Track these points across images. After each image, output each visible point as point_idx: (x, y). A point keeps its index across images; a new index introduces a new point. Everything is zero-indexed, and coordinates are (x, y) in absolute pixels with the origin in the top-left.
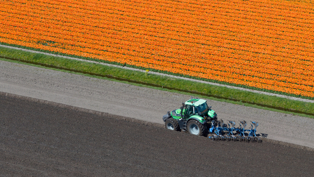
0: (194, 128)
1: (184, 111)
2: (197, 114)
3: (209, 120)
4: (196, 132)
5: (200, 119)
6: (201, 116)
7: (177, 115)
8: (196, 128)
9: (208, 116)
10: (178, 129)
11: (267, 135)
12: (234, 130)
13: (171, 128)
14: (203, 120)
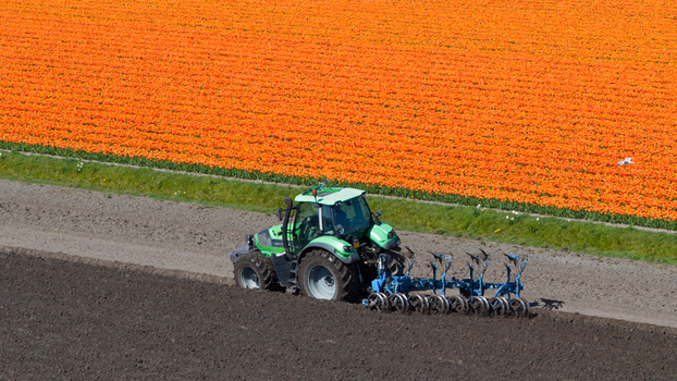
0: (322, 282)
1: (290, 227)
2: (331, 232)
3: (371, 256)
4: (325, 291)
5: (339, 245)
6: (342, 237)
7: (274, 241)
8: (329, 280)
9: (370, 242)
10: (273, 285)
11: (560, 303)
12: (449, 286)
13: (253, 285)
14: (347, 249)
